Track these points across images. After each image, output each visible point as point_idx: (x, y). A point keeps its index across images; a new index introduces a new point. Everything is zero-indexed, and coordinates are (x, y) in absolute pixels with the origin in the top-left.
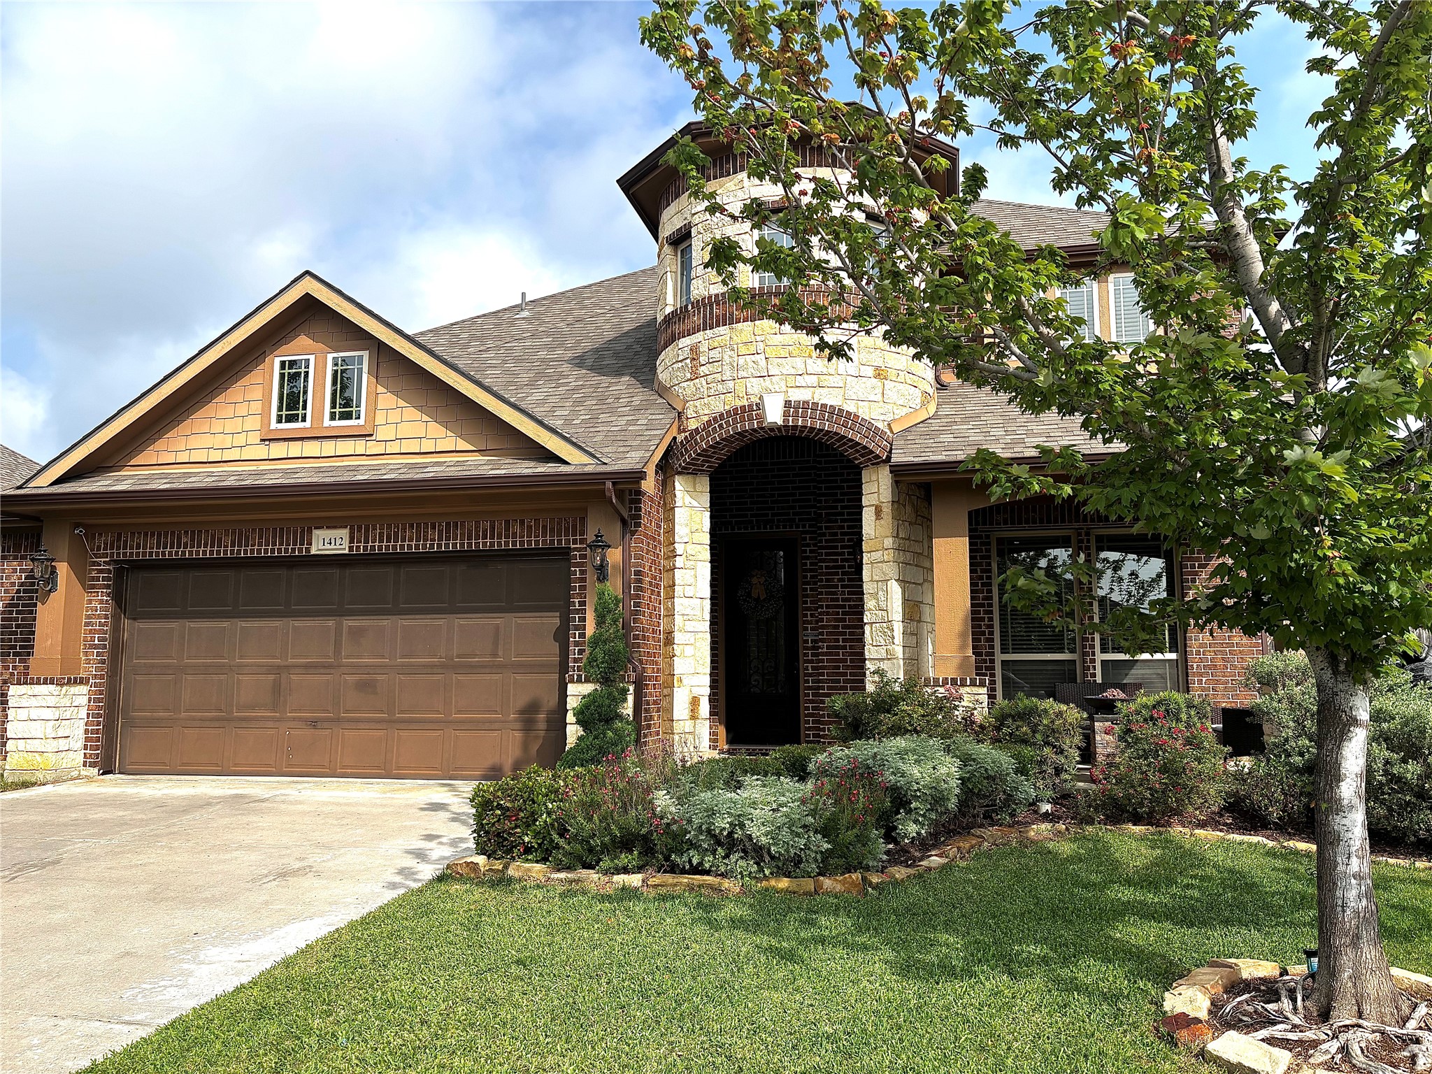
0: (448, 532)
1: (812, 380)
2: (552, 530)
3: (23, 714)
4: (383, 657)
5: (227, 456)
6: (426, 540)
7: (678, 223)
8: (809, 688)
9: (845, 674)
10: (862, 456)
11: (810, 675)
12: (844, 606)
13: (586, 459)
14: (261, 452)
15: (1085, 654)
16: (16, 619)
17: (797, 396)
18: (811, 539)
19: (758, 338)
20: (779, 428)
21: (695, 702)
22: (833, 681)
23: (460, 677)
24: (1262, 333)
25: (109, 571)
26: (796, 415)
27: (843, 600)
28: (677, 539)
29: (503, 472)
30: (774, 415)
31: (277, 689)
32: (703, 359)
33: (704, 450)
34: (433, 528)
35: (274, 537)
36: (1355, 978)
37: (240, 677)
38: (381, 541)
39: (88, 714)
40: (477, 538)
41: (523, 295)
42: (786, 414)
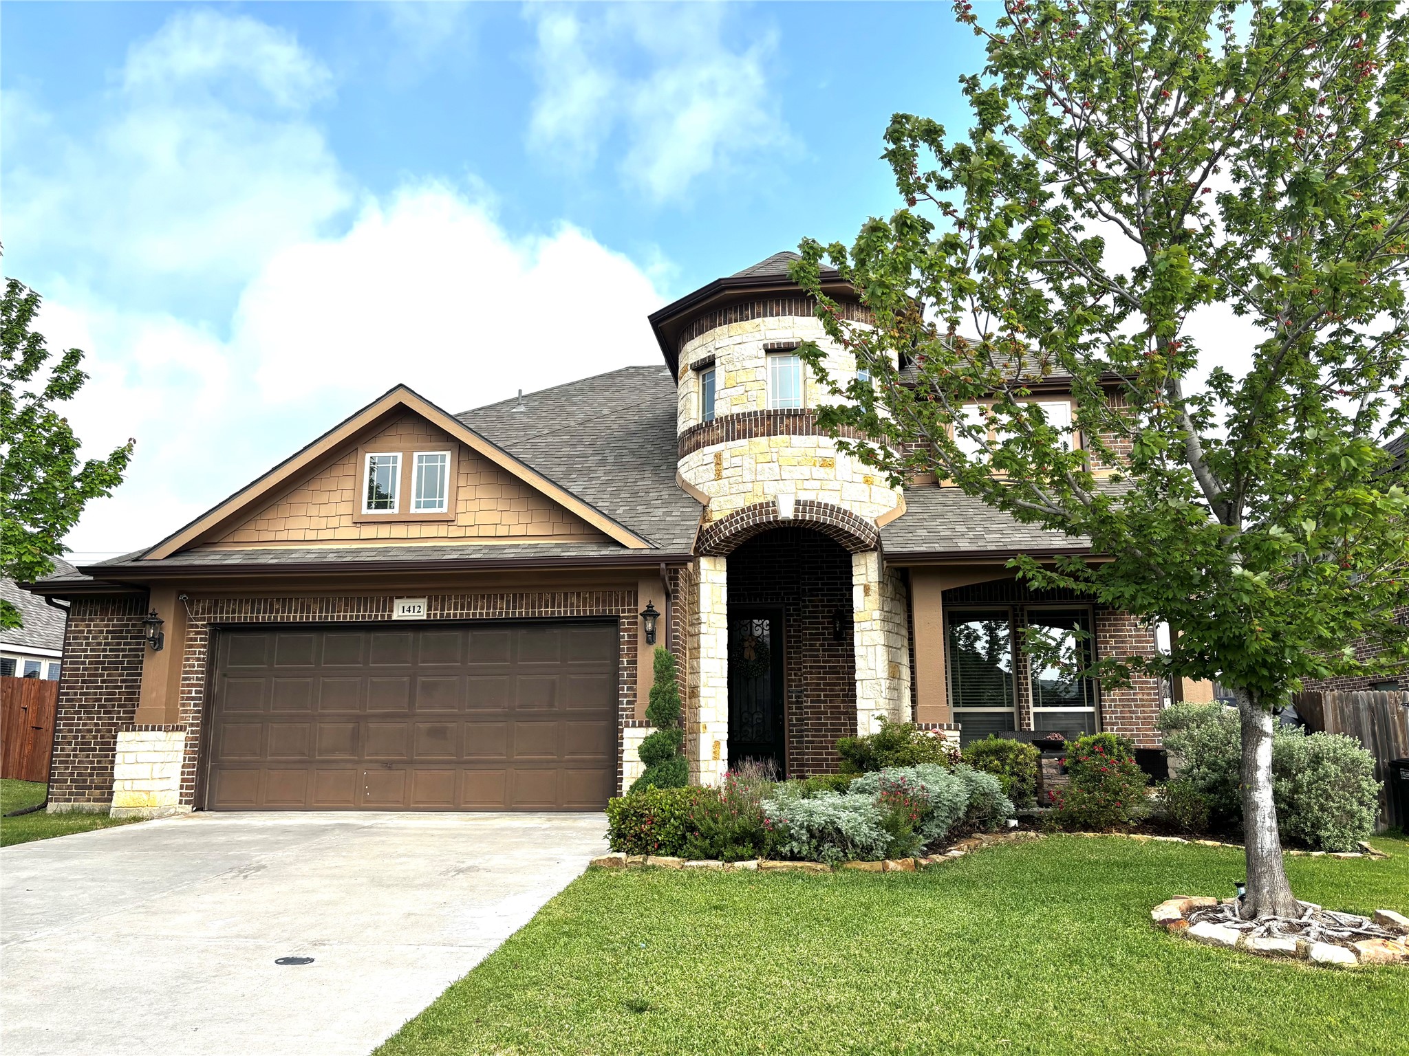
0: (515, 602)
1: (817, 484)
2: (604, 602)
3: (130, 758)
4: (453, 707)
5: (323, 535)
6: (495, 608)
7: (702, 354)
8: (794, 737)
9: (826, 724)
10: (854, 545)
11: (794, 725)
12: (824, 667)
13: (641, 545)
14: (354, 533)
15: (1020, 708)
16: (102, 675)
17: (805, 496)
18: (794, 610)
19: (773, 450)
20: (789, 522)
21: (717, 744)
22: (816, 730)
23: (520, 724)
24: (1202, 492)
25: (205, 633)
26: (804, 511)
27: (824, 662)
28: (702, 610)
29: (574, 554)
30: (786, 512)
31: (355, 736)
32: (725, 464)
33: (727, 537)
34: (502, 598)
35: (359, 605)
36: (1271, 892)
37: (322, 725)
38: (456, 609)
39: (185, 758)
40: (540, 607)
41: (520, 391)
42: (796, 510)
